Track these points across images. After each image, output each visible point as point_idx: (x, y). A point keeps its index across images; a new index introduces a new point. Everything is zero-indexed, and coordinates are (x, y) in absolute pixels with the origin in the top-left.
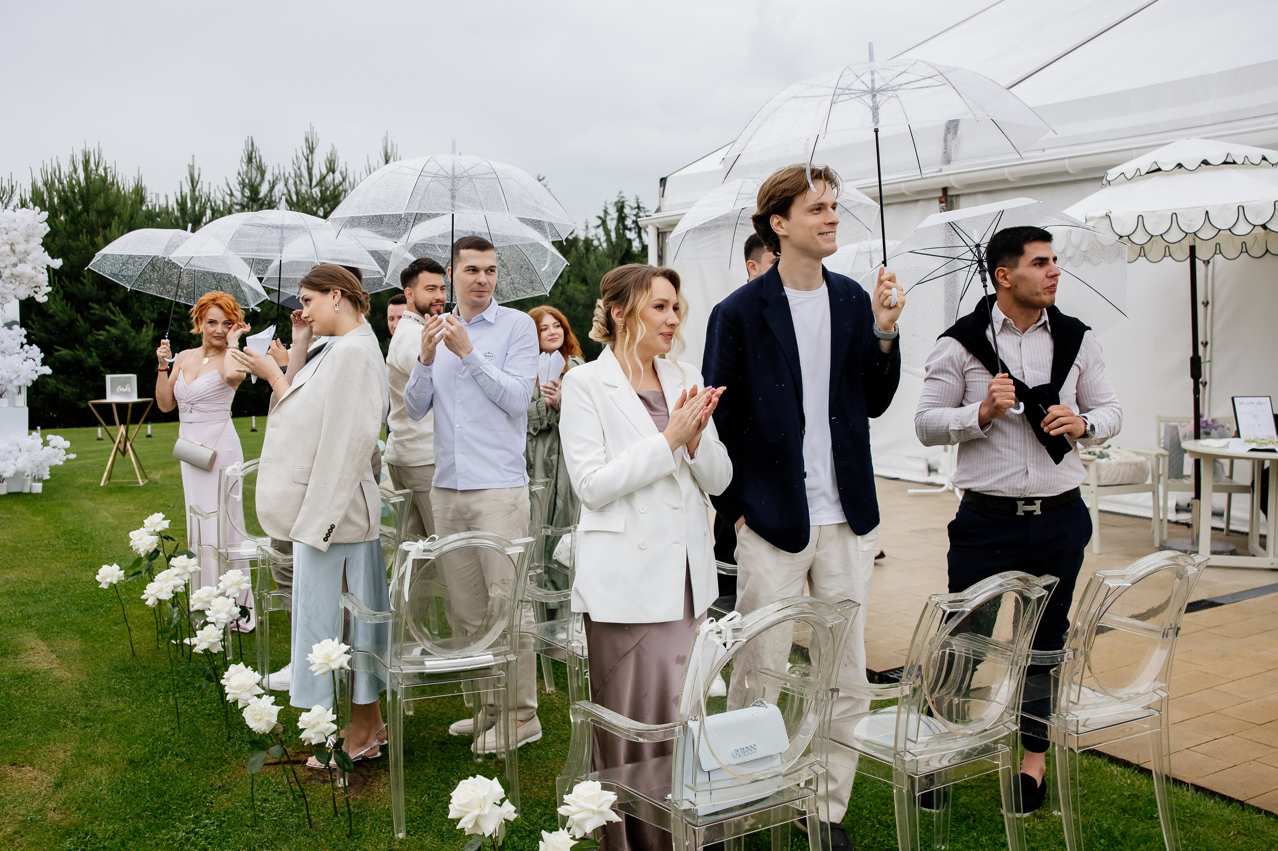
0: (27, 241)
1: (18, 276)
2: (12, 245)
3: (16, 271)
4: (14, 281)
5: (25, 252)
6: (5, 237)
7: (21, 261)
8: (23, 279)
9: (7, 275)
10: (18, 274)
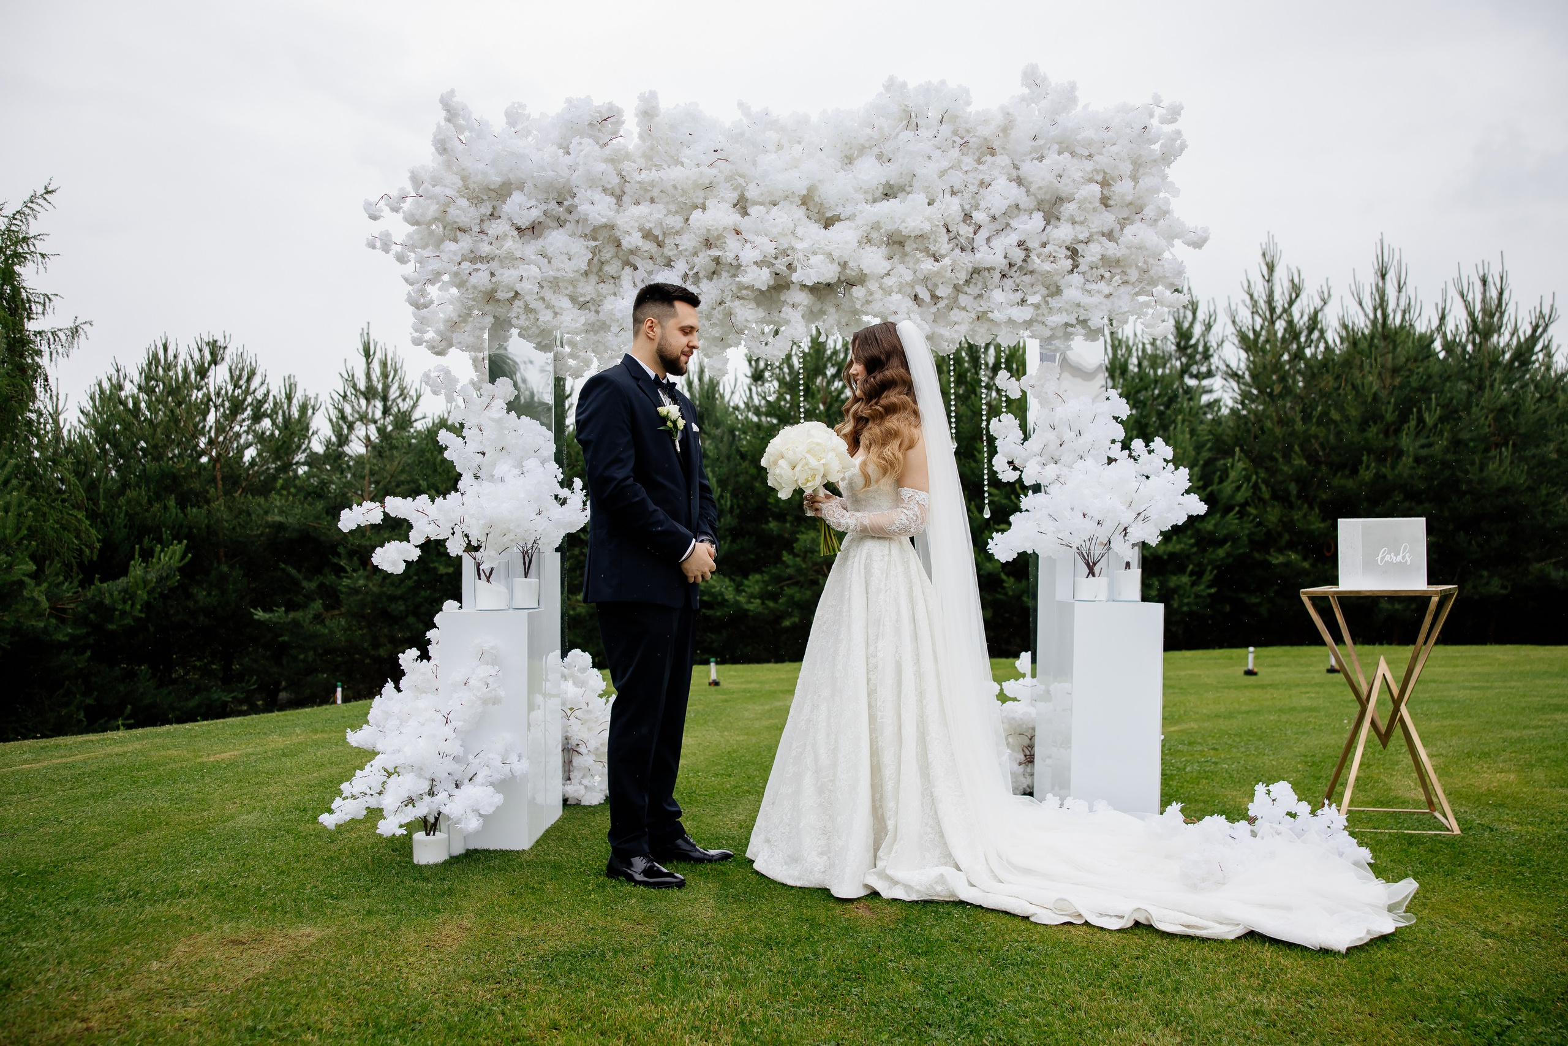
0: (1135, 178)
1: (1118, 261)
2: (1105, 184)
3: (1112, 249)
4: (1107, 275)
5: (1130, 204)
6: (1089, 166)
7: (1123, 223)
8: (1129, 271)
9: (1094, 259)
10: (1119, 255)
